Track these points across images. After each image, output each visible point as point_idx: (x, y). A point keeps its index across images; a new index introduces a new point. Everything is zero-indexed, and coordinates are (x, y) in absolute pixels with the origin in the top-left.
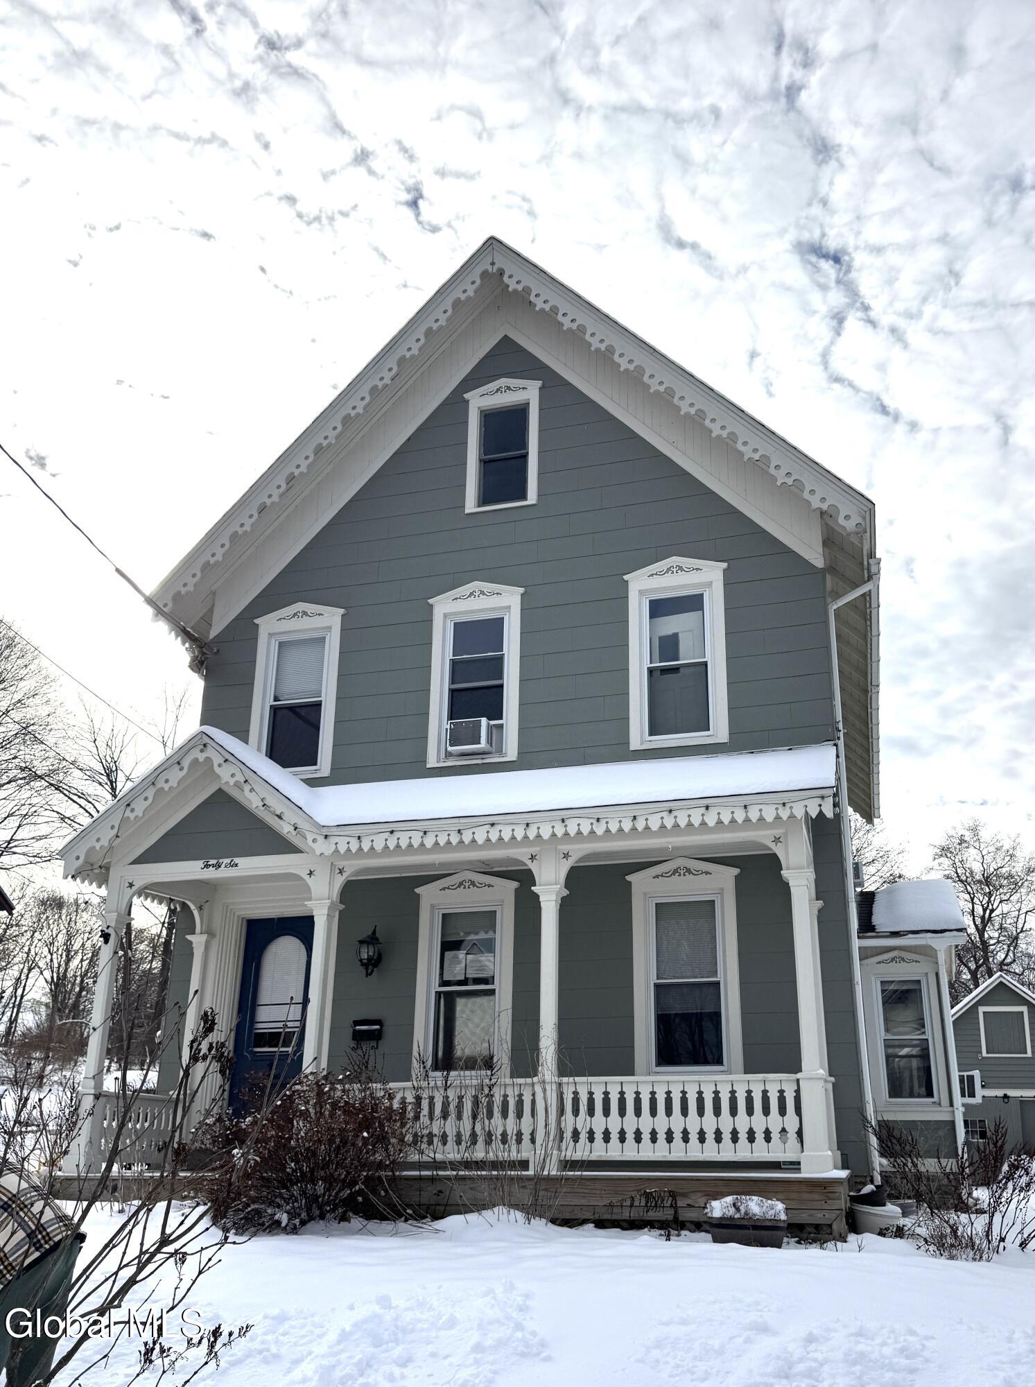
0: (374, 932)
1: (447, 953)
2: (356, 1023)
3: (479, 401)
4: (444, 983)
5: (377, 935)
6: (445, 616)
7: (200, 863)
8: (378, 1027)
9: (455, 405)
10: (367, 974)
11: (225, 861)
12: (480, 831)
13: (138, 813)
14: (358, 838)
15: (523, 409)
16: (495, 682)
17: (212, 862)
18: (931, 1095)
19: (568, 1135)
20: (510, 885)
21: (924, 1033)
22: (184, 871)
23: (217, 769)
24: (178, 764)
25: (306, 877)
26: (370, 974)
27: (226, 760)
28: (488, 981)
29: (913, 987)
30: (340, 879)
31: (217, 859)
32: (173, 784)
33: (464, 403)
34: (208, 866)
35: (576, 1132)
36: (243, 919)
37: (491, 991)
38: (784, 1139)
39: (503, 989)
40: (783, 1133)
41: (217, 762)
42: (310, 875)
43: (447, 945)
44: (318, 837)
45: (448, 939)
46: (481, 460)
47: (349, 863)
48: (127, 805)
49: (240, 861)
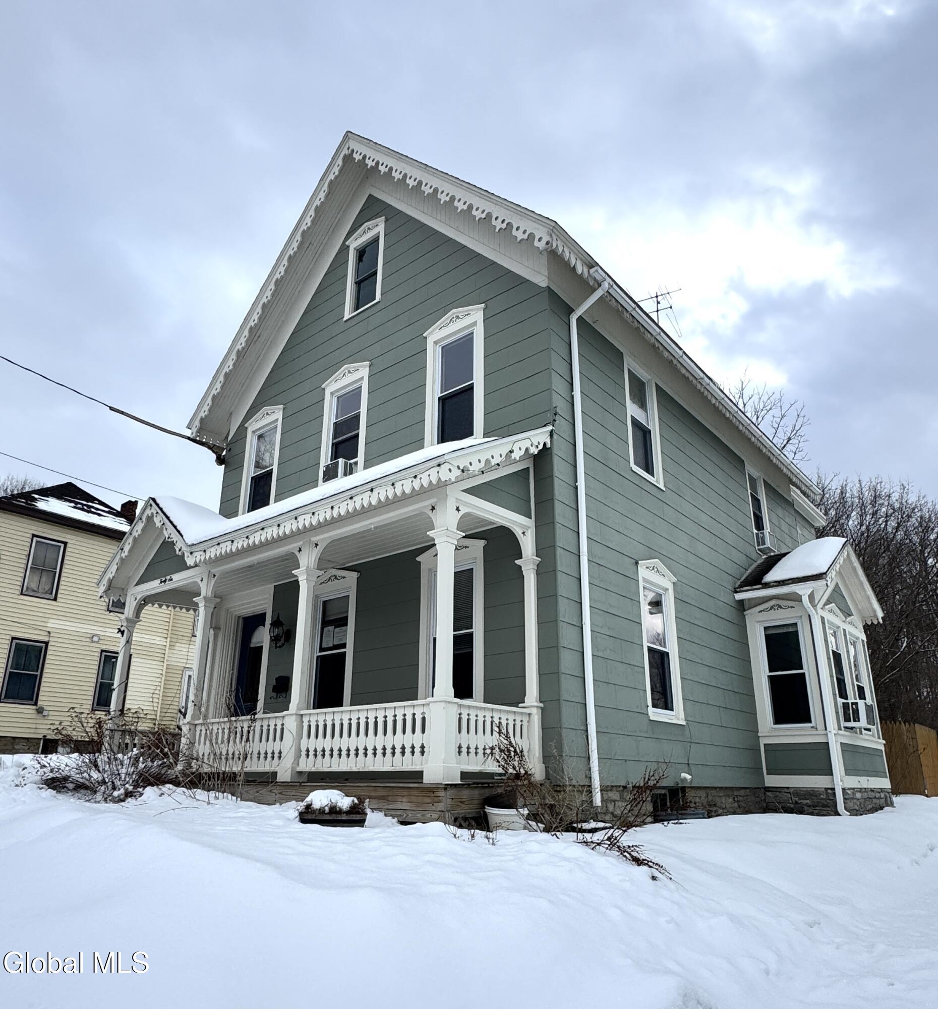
0: (278, 617)
1: (325, 629)
3: (355, 243)
4: (322, 650)
5: (280, 618)
6: (332, 394)
7: (158, 581)
9: (344, 249)
10: (276, 647)
11: (168, 577)
12: (257, 535)
13: (126, 554)
14: (205, 551)
15: (376, 240)
16: (356, 432)
17: (164, 579)
18: (809, 720)
19: (304, 753)
20: (354, 575)
21: (801, 668)
22: (154, 587)
23: (155, 519)
24: (141, 519)
25: (200, 582)
26: (280, 647)
27: (157, 513)
28: (344, 646)
29: (791, 629)
30: (213, 581)
31: (165, 576)
32: (139, 532)
33: (348, 247)
34: (161, 582)
35: (308, 751)
36: (239, 617)
37: (344, 654)
38: (423, 753)
39: (349, 651)
40: (423, 747)
41: (155, 514)
42: (202, 580)
43: (325, 623)
44: (189, 554)
45: (327, 619)
46: (356, 283)
47: (217, 570)
48: (122, 549)
49: (173, 576)
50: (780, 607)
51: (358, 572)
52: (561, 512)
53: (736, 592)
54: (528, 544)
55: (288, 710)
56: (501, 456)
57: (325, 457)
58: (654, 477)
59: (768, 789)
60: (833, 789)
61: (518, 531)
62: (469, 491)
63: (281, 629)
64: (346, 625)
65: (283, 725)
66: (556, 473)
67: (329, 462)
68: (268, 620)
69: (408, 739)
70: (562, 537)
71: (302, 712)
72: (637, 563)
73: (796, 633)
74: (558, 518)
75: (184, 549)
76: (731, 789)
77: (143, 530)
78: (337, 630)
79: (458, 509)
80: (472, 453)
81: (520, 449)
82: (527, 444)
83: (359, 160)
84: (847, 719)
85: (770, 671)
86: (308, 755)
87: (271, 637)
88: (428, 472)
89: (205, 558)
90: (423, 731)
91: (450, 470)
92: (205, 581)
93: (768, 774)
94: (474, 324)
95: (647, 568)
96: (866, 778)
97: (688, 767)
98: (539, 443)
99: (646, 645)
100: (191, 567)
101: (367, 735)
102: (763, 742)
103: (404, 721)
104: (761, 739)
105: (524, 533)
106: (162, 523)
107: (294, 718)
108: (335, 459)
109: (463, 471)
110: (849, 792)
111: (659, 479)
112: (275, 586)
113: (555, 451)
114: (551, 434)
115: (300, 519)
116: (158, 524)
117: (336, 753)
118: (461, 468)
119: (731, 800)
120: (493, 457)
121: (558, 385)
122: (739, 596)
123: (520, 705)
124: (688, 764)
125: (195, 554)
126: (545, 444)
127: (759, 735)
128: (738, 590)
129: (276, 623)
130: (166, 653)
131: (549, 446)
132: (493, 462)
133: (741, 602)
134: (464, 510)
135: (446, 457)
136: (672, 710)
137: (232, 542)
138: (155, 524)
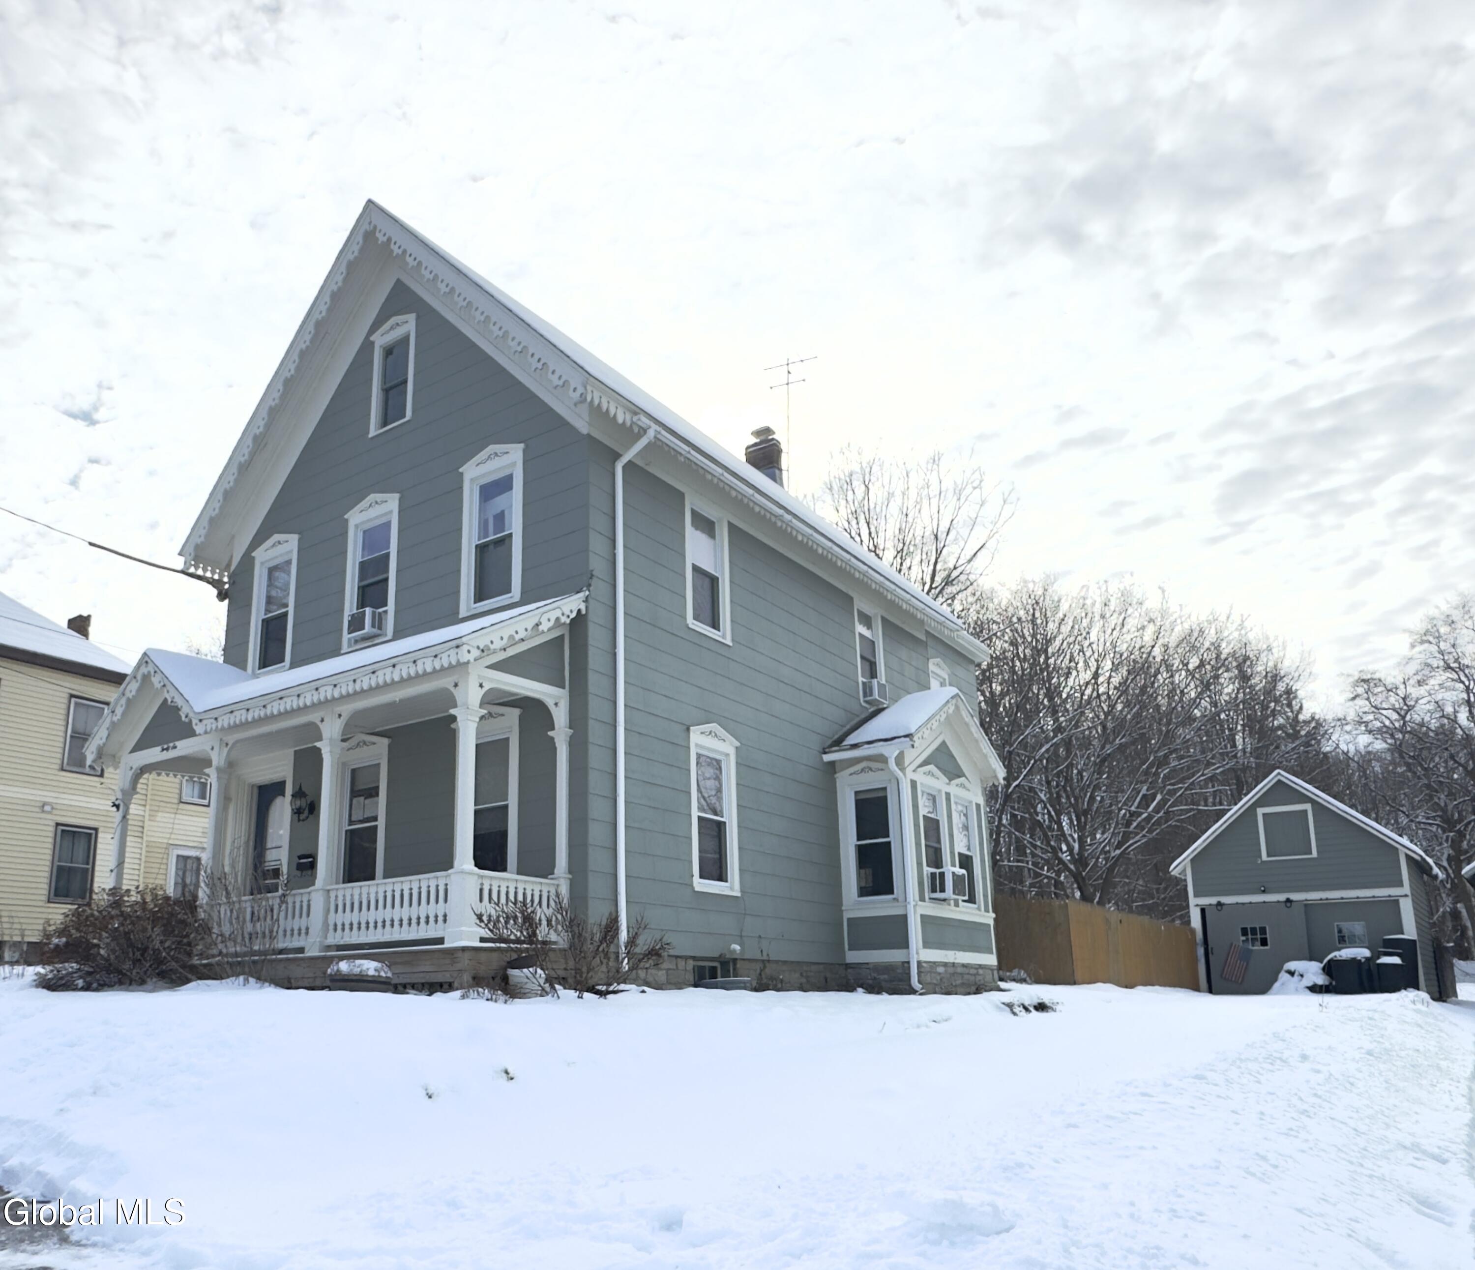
0: (300, 788)
1: (355, 801)
2: (300, 857)
3: (381, 340)
4: (351, 822)
5: (303, 789)
6: (357, 526)
7: (159, 748)
8: (310, 860)
9: (367, 346)
10: (299, 820)
11: (171, 745)
12: (275, 704)
13: (119, 717)
14: (216, 719)
15: (405, 340)
16: (384, 576)
17: (165, 746)
18: (891, 892)
19: (331, 928)
20: (385, 741)
21: (888, 836)
22: (154, 754)
23: (153, 679)
24: (135, 677)
25: (210, 752)
26: (303, 820)
27: (155, 672)
28: (375, 819)
29: (881, 794)
30: (226, 750)
31: (167, 743)
32: (134, 693)
33: (373, 343)
34: (163, 750)
35: (335, 925)
36: (253, 786)
37: (376, 827)
38: (445, 921)
39: (381, 824)
40: (445, 916)
41: (152, 673)
42: (212, 749)
43: (355, 793)
44: (197, 721)
45: (356, 789)
46: (383, 390)
47: (231, 739)
48: (113, 712)
49: (177, 743)
50: (871, 769)
51: (389, 737)
52: (595, 682)
53: (825, 753)
54: (560, 716)
55: (313, 884)
56: (526, 630)
57: (350, 605)
58: (719, 630)
59: (848, 966)
60: (908, 963)
61: (550, 703)
62: (493, 667)
63: (303, 800)
64: (377, 795)
65: (309, 901)
66: (591, 641)
67: (355, 611)
68: (289, 790)
69: (432, 909)
70: (596, 707)
71: (328, 888)
72: (688, 729)
73: (885, 798)
74: (592, 689)
75: (191, 715)
76: (798, 963)
77: (139, 690)
78: (367, 801)
79: (481, 686)
80: (493, 631)
81: (549, 620)
82: (558, 613)
83: (383, 242)
84: (934, 890)
85: (858, 840)
86: (335, 930)
87: (293, 810)
88: (448, 653)
89: (217, 727)
90: (446, 901)
91: (469, 652)
92: (216, 749)
93: (849, 950)
94: (514, 464)
95: (702, 733)
96: (953, 952)
97: (741, 941)
98: (571, 611)
99: (695, 813)
100: (200, 735)
101: (393, 907)
102: (846, 915)
103: (429, 892)
104: (844, 914)
105: (556, 704)
106: (162, 684)
107: (321, 892)
108: (362, 607)
109: (483, 651)
110: (924, 965)
111: (725, 635)
112: (295, 752)
113: (591, 617)
114: (586, 601)
115: (322, 690)
116: (158, 685)
117: (363, 926)
118: (481, 647)
119: (797, 975)
120: (517, 632)
121: (597, 544)
122: (827, 758)
123: (550, 877)
124: (741, 936)
125: (205, 722)
126: (579, 611)
127: (843, 908)
128: (827, 750)
129: (298, 794)
130: (146, 826)
131: (584, 612)
132: (517, 637)
133: (832, 764)
134: (487, 686)
135: (464, 639)
136: (726, 881)
137: (248, 710)
138: (153, 684)
